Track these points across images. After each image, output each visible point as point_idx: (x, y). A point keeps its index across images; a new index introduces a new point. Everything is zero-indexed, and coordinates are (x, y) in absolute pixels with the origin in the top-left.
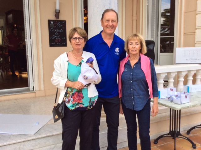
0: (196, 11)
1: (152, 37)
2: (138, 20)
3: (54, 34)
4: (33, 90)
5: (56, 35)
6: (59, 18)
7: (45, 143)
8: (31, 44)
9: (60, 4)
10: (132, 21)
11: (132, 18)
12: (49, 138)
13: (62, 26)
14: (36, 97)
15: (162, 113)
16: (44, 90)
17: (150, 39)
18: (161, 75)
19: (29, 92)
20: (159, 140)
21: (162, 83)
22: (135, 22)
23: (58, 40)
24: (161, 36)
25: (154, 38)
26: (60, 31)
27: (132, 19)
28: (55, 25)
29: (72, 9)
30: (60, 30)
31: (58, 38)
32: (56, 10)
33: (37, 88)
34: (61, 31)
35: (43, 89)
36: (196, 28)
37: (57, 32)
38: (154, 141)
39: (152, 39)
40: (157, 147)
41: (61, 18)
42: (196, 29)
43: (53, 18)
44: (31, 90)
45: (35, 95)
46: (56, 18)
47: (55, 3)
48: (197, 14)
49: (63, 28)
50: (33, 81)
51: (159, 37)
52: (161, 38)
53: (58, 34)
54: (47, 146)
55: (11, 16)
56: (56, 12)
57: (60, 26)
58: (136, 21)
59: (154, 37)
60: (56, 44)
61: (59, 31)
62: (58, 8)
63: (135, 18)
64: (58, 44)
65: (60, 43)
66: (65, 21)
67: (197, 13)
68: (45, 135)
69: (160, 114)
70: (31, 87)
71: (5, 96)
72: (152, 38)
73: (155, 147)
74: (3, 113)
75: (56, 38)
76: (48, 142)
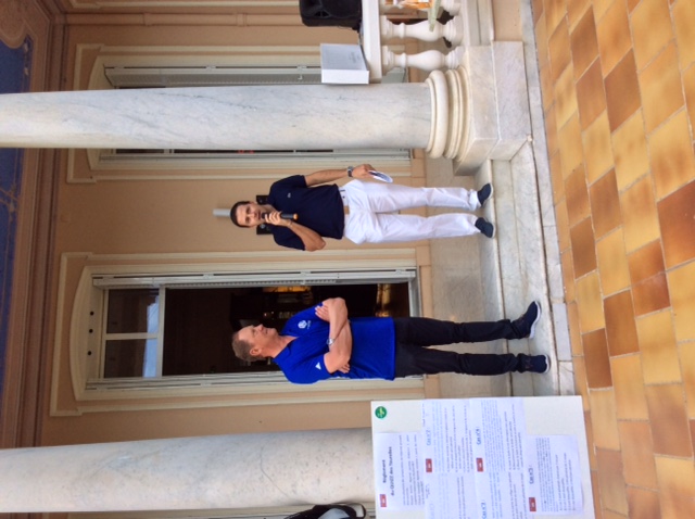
2: (246, 12)
4: (414, 272)
8: (312, 272)
10: (248, 26)
11: (241, 26)
19: (418, 279)
22: (251, 19)
45: (426, 266)
50: (395, 270)
58: (248, 16)
70: (409, 275)
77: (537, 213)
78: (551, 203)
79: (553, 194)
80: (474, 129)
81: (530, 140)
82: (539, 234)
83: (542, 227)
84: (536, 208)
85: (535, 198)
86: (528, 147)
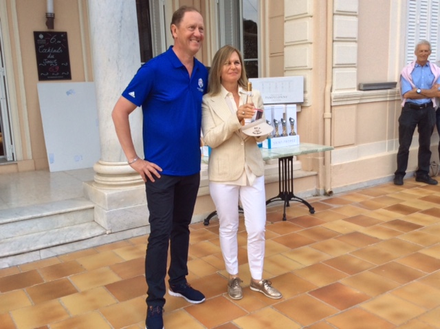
0: (283, 15)
3: (46, 58)
4: (12, 159)
5: (49, 59)
6: (53, 28)
8: (4, 77)
9: (55, 2)
13: (59, 42)
14: (18, 172)
16: (33, 158)
19: (6, 163)
23: (54, 68)
28: (48, 41)
29: (78, 11)
30: (57, 49)
31: (55, 64)
32: (47, 14)
33: (19, 156)
34: (59, 51)
35: (31, 158)
36: (285, 44)
37: (52, 54)
41: (58, 28)
42: (285, 46)
43: (42, 27)
44: (8, 159)
45: (17, 168)
46: (48, 28)
47: (45, 1)
48: (285, 21)
49: (62, 47)
50: (12, 144)
52: (246, 62)
53: (53, 57)
56: (47, 17)
57: (56, 42)
60: (50, 75)
61: (55, 51)
62: (50, 10)
64: (54, 76)
65: (58, 74)
66: (65, 34)
67: (285, 19)
70: (9, 156)
75: (49, 64)
76: (35, 227)
77: (50, 245)
78: (59, 253)
79: (66, 253)
80: (114, 192)
81: (107, 233)
82: (33, 248)
83: (39, 250)
84: (54, 244)
85: (62, 242)
86: (102, 231)
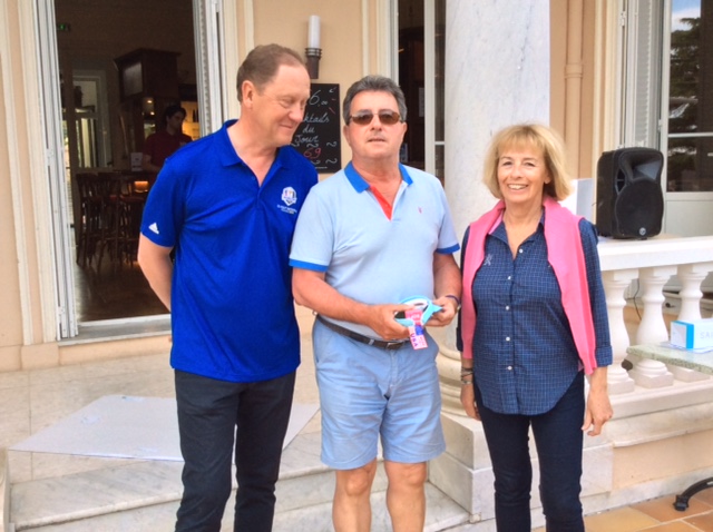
1: (639, 135)
2: (586, 77)
3: (300, 132)
5: (306, 135)
6: (317, 77)
7: (307, 494)
9: (323, 28)
10: (566, 80)
11: (565, 69)
12: (320, 478)
13: (325, 103)
15: (697, 404)
17: (630, 143)
18: (695, 270)
20: (693, 498)
21: (694, 299)
22: (574, 84)
23: (313, 151)
24: (671, 131)
25: (647, 139)
26: (321, 121)
27: (566, 73)
29: (361, 44)
30: (320, 116)
31: (313, 143)
32: (307, 49)
34: (324, 119)
37: (312, 125)
38: (674, 500)
39: (641, 144)
40: (687, 520)
41: (325, 78)
47: (306, 25)
49: (329, 112)
51: (665, 136)
52: (670, 140)
53: (312, 131)
54: (312, 505)
55: (135, 70)
56: (309, 57)
57: (320, 102)
58: (579, 80)
59: (644, 137)
61: (316, 120)
62: (314, 42)
63: (575, 69)
65: (318, 162)
66: (336, 88)
68: (308, 469)
69: (691, 409)
71: (140, 338)
72: (638, 138)
73: (681, 519)
74: (145, 395)
75: (305, 143)
76: (315, 493)
81: (472, 520)
86: (462, 516)
